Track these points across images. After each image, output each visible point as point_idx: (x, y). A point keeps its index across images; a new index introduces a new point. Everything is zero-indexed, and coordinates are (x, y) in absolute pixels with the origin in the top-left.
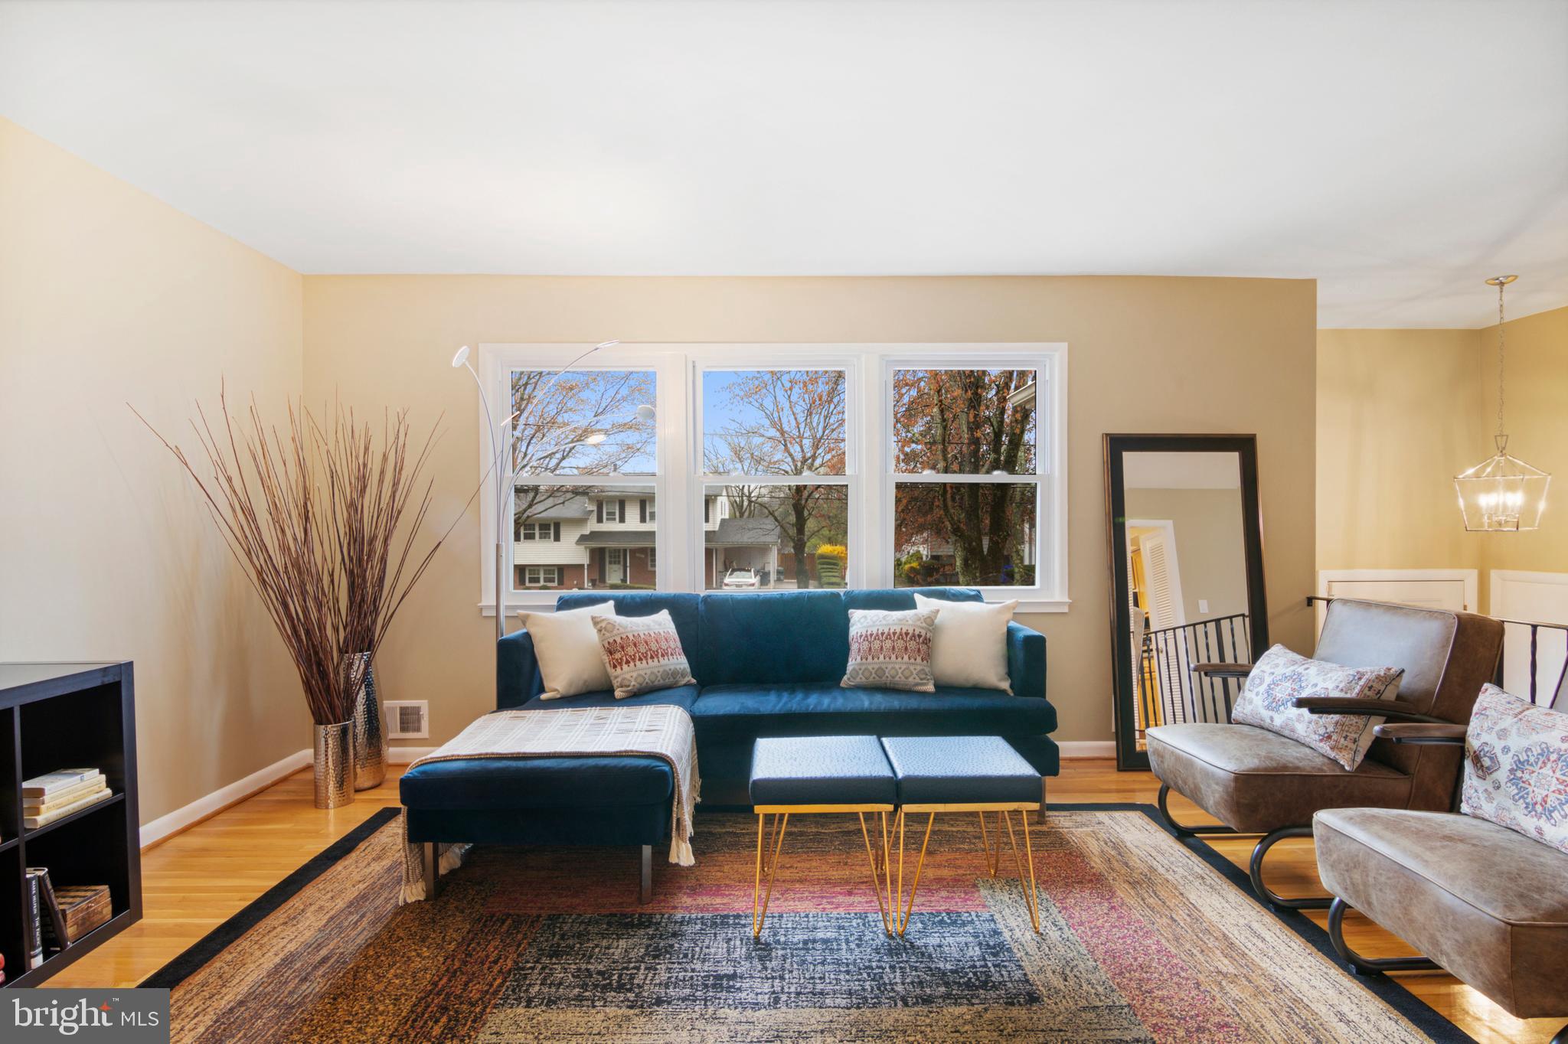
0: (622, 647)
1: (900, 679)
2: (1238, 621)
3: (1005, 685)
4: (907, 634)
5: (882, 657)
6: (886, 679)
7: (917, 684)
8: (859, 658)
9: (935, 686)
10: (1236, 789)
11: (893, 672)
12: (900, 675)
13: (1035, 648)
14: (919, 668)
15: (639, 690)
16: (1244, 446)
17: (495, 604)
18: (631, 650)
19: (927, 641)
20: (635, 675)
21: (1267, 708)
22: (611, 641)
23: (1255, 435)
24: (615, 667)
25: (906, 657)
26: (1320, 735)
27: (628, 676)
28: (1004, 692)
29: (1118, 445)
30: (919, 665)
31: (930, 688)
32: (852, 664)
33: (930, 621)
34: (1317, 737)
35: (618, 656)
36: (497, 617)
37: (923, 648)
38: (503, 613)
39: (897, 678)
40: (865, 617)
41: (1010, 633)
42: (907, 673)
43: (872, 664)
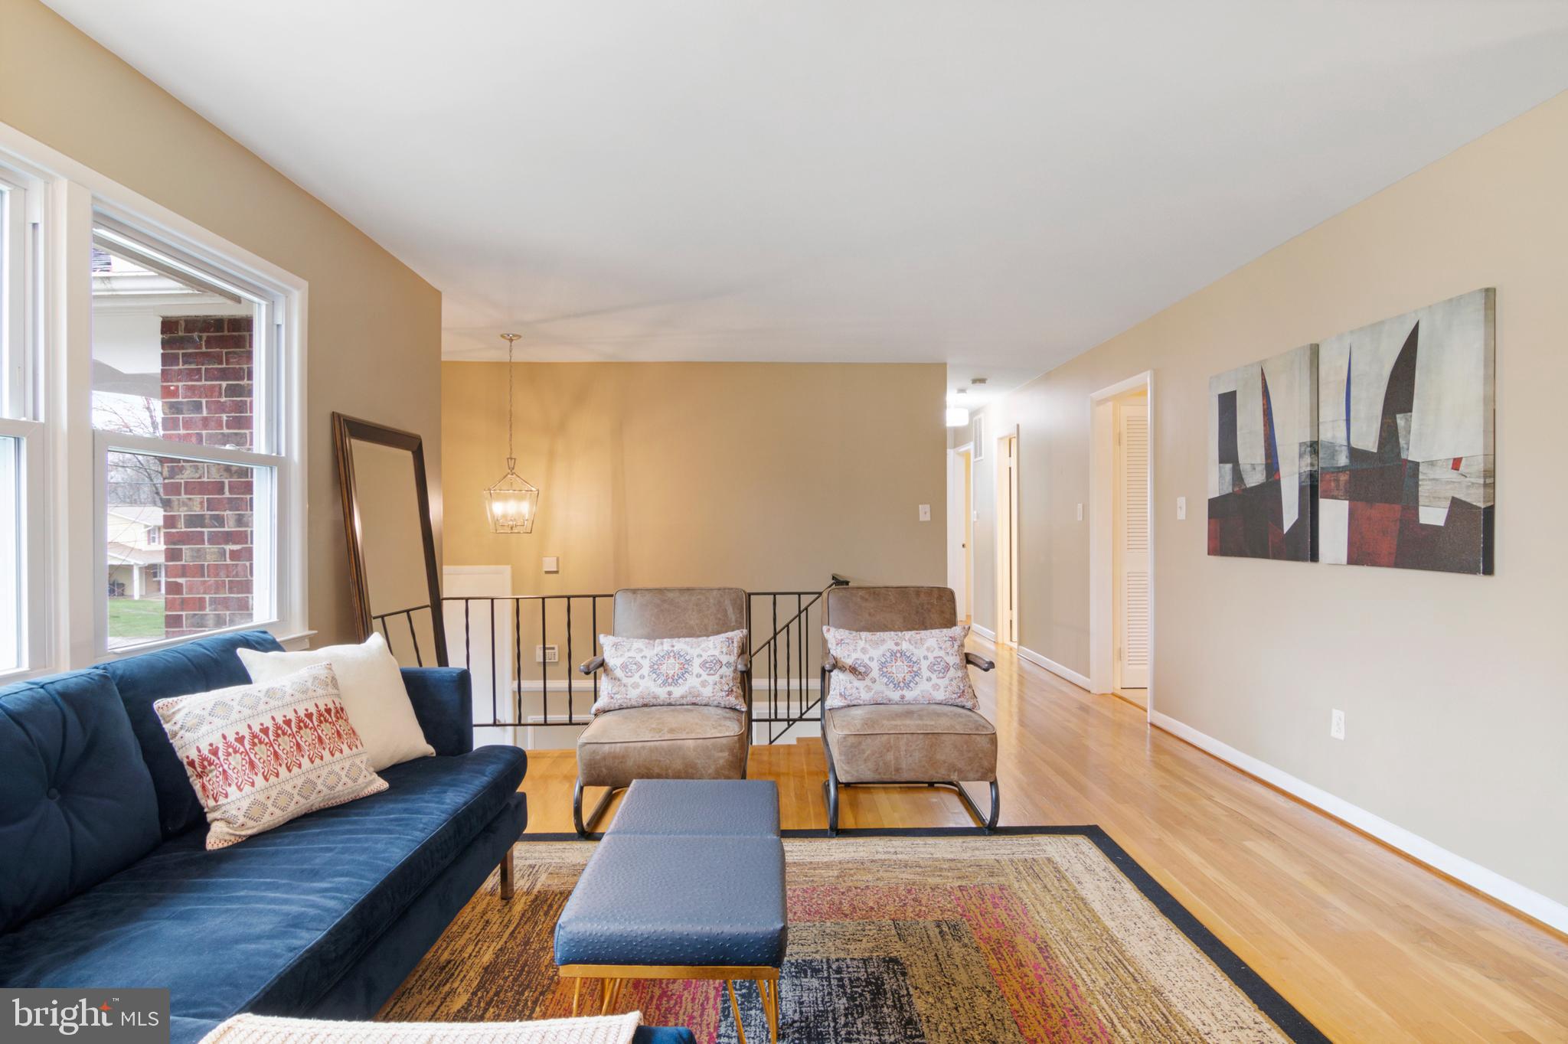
3: (430, 750)
12: (344, 779)
26: (726, 691)
31: (381, 784)
34: (724, 694)
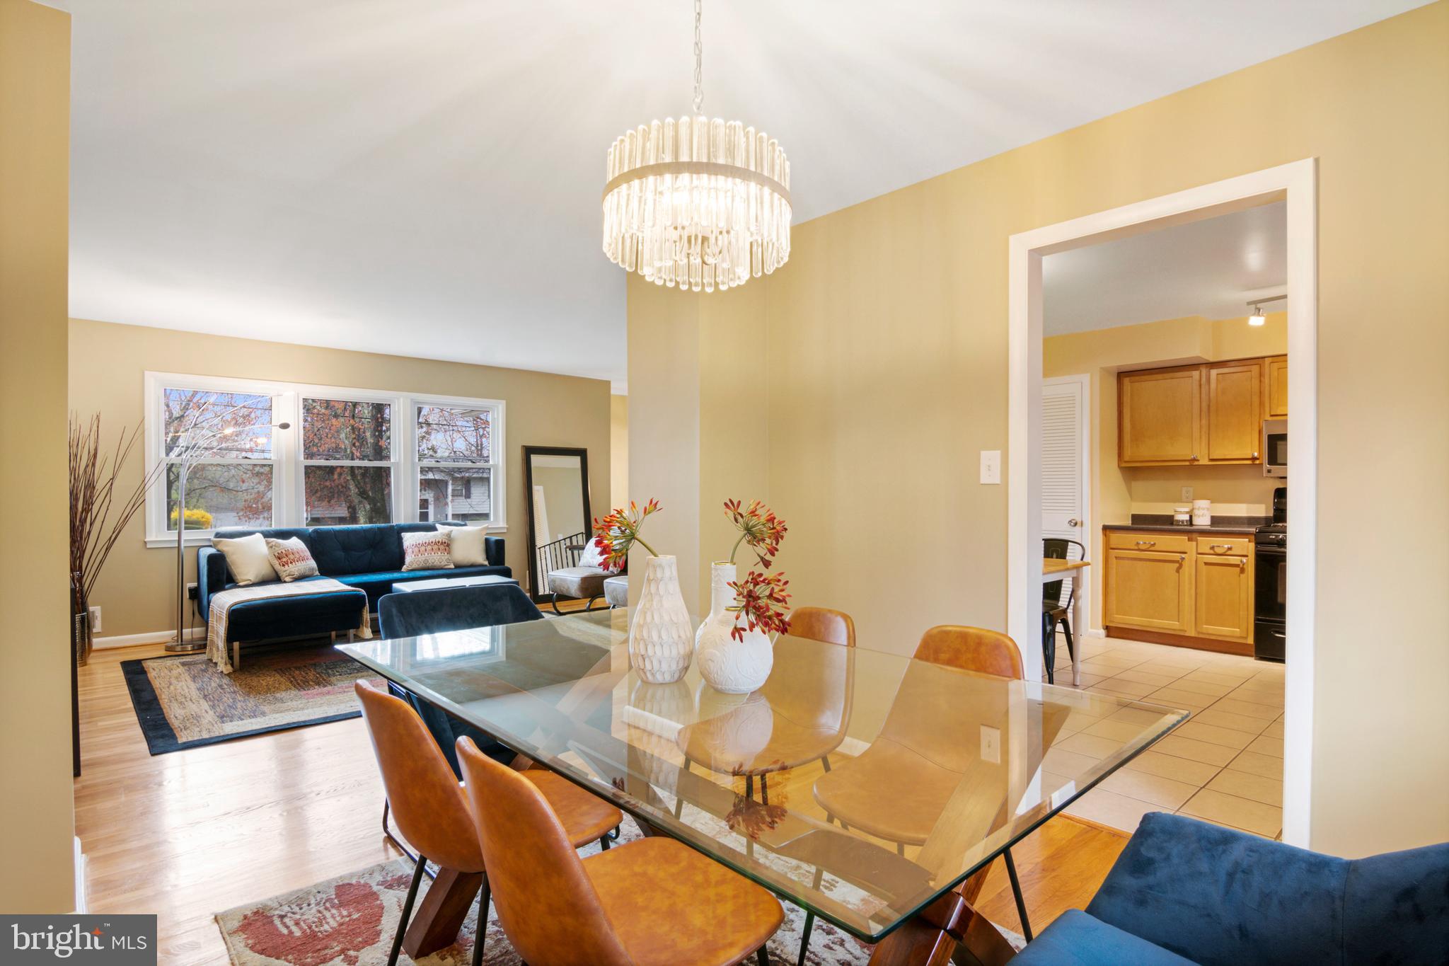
0: (287, 555)
1: (437, 563)
2: (580, 536)
3: (486, 563)
4: (439, 542)
5: (426, 554)
6: (429, 564)
7: (445, 565)
8: (413, 556)
9: (454, 565)
10: (582, 583)
11: (433, 561)
13: (500, 544)
14: (446, 557)
15: (299, 577)
16: (582, 453)
17: (177, 539)
18: (291, 557)
19: (448, 545)
20: (296, 569)
21: (592, 558)
22: (280, 552)
23: (586, 449)
24: (283, 565)
25: (439, 553)
27: (293, 570)
28: (486, 566)
29: (529, 451)
30: (446, 556)
31: (452, 566)
32: (408, 559)
33: (449, 535)
35: (284, 560)
36: (179, 547)
37: (447, 548)
38: (183, 544)
39: (435, 563)
40: (414, 536)
41: (487, 541)
42: (440, 561)
43: (421, 558)
